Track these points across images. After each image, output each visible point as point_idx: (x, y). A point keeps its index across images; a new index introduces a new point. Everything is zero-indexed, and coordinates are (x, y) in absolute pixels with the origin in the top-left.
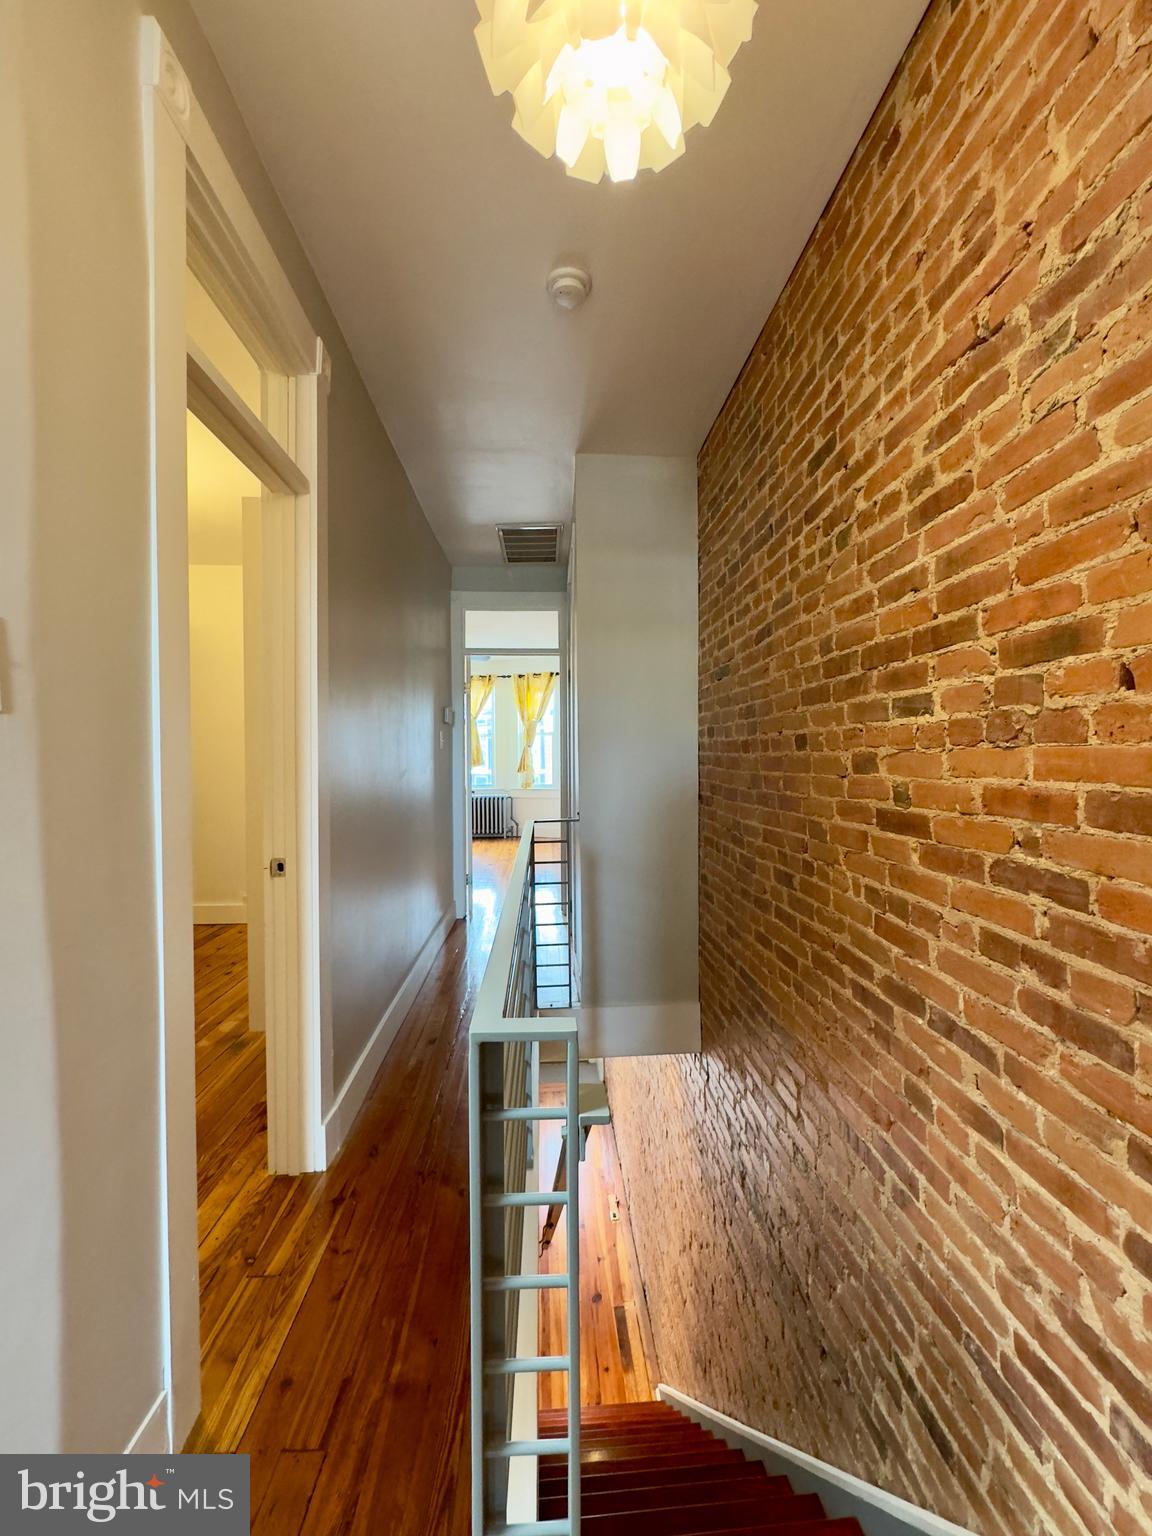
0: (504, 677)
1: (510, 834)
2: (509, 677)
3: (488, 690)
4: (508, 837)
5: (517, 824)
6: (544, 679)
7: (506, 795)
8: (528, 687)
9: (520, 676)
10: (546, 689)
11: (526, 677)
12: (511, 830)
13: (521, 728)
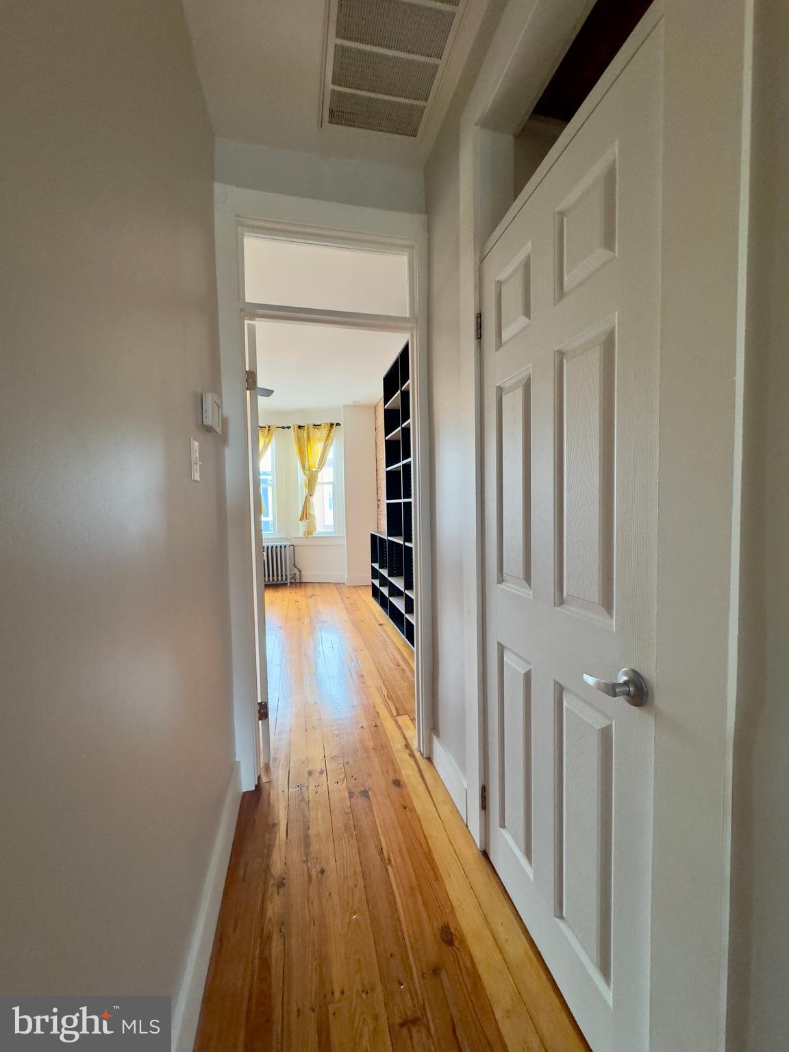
0: (283, 428)
1: (293, 581)
2: (289, 427)
3: (267, 440)
4: (291, 583)
5: (300, 571)
6: (323, 432)
7: (288, 543)
8: (308, 436)
9: (300, 427)
10: (327, 440)
11: (306, 427)
12: (294, 577)
13: (301, 478)
